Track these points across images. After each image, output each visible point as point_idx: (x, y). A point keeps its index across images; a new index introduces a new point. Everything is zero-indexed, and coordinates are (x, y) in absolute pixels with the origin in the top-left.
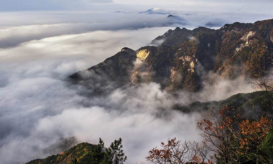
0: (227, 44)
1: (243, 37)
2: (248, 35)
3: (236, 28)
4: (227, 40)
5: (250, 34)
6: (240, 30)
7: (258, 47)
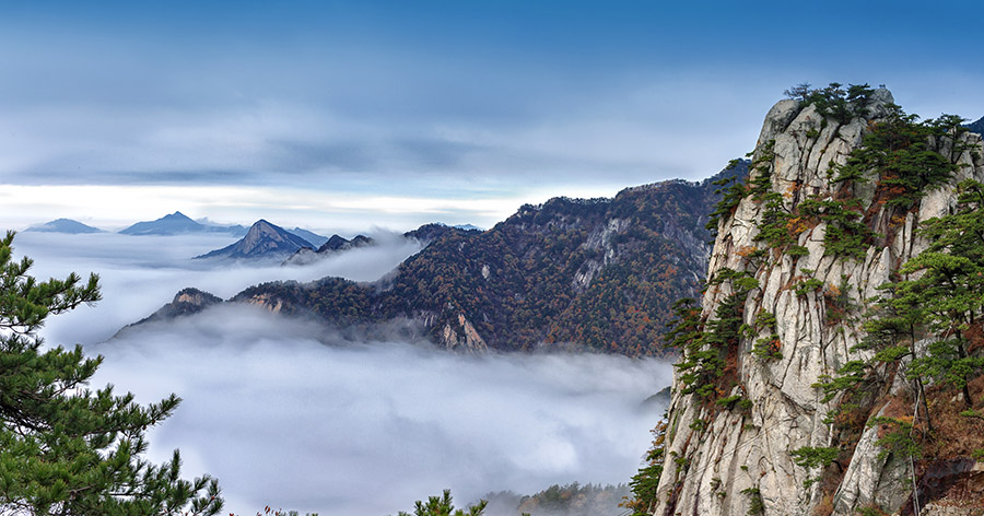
0: (544, 265)
1: (590, 240)
2: (606, 232)
3: (559, 215)
4: (538, 253)
5: (612, 228)
6: (575, 221)
7: (651, 260)
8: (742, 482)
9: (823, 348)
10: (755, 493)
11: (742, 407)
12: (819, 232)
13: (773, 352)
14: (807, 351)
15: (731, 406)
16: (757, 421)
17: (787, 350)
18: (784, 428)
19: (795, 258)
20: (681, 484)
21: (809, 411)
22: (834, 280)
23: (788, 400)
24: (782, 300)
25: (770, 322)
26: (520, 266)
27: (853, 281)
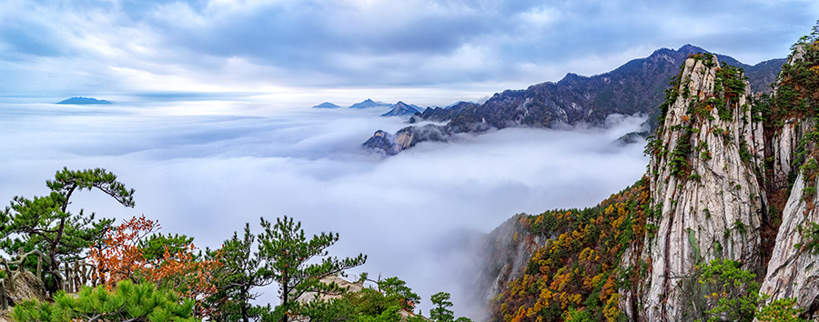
1: (519, 107)
3: (508, 97)
4: (501, 112)
5: (527, 102)
6: (514, 99)
8: (701, 207)
9: (724, 154)
10: (706, 210)
11: (697, 179)
12: (715, 110)
13: (708, 156)
14: (719, 155)
15: (693, 178)
16: (703, 183)
17: (713, 156)
18: (714, 185)
19: (710, 121)
20: (674, 211)
21: (722, 178)
22: (724, 128)
23: (714, 174)
24: (709, 137)
25: (705, 145)
26: (495, 117)
27: (730, 129)
